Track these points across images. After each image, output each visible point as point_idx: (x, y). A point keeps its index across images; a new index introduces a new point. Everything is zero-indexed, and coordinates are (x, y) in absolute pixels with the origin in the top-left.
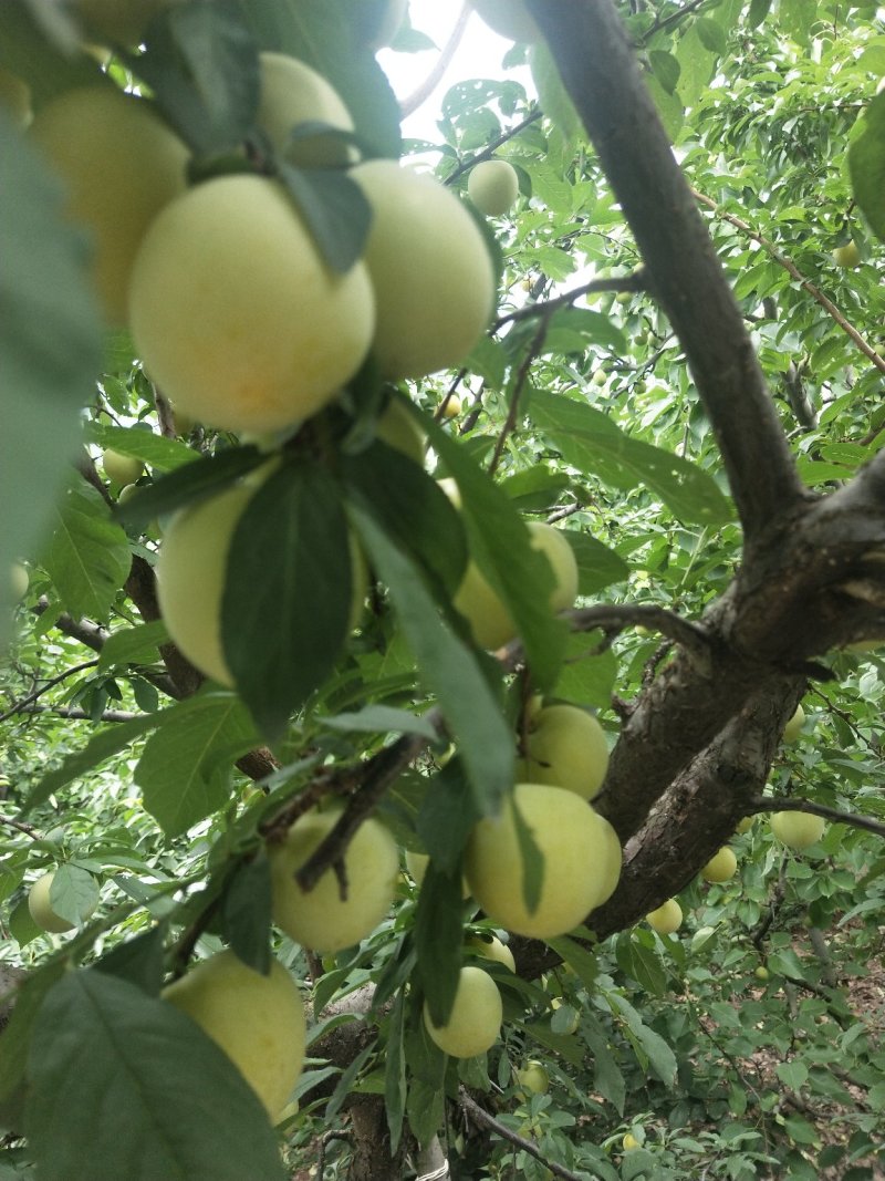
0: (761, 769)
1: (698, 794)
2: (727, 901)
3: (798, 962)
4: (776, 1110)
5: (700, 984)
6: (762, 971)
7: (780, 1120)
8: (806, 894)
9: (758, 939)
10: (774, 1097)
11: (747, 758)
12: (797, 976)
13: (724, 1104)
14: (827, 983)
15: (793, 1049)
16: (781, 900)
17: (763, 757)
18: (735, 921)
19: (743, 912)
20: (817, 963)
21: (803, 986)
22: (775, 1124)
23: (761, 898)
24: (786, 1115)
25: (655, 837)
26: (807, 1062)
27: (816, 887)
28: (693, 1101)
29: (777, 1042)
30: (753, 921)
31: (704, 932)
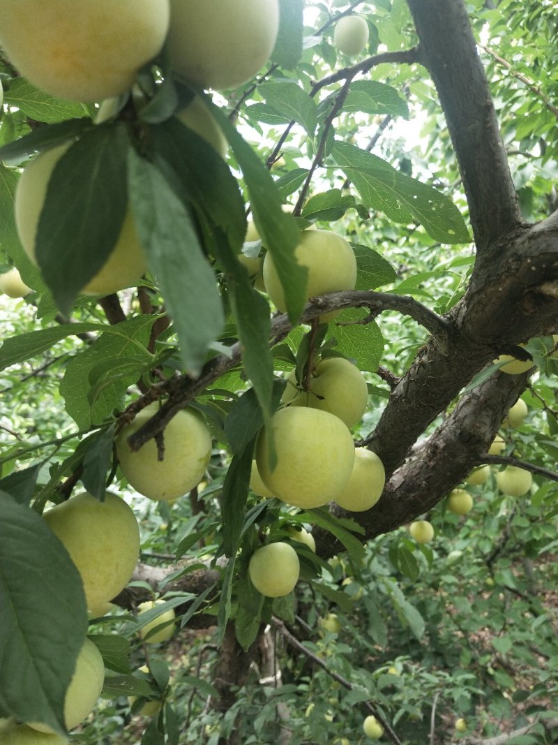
0: (488, 436)
1: (444, 449)
2: (472, 535)
3: (513, 578)
4: (489, 665)
5: (450, 585)
6: (490, 581)
7: (491, 671)
8: (524, 536)
9: (490, 562)
10: (488, 657)
11: (480, 428)
12: (512, 586)
13: (456, 658)
14: (531, 592)
15: (504, 629)
16: (507, 538)
17: (491, 429)
18: (477, 549)
19: (482, 544)
20: (527, 580)
21: (516, 593)
22: (487, 674)
23: (495, 536)
24: (495, 669)
25: (414, 474)
26: (512, 638)
27: (531, 533)
28: (438, 654)
29: (494, 625)
30: (487, 549)
31: (455, 554)
